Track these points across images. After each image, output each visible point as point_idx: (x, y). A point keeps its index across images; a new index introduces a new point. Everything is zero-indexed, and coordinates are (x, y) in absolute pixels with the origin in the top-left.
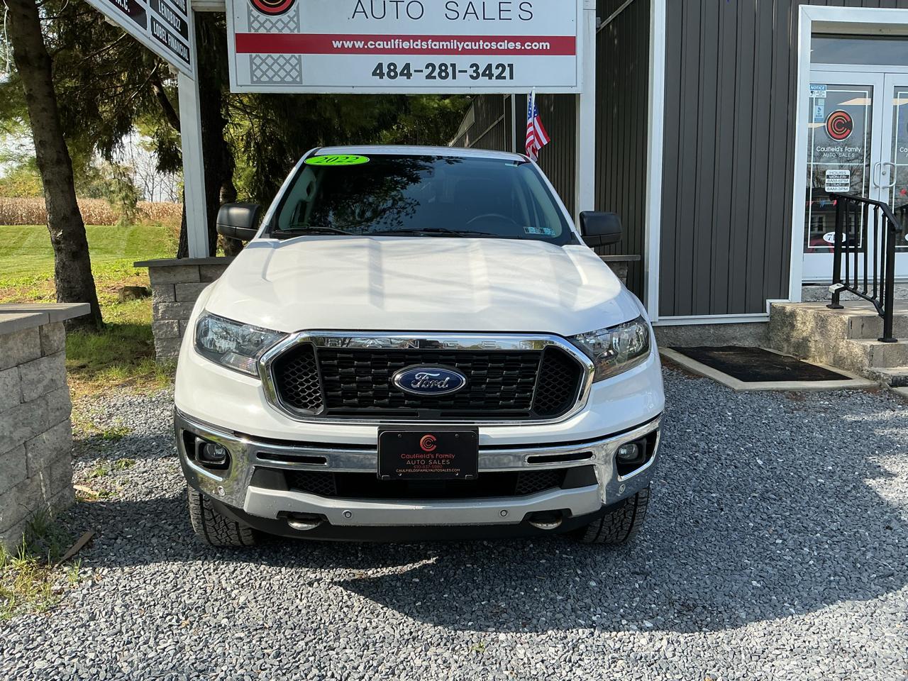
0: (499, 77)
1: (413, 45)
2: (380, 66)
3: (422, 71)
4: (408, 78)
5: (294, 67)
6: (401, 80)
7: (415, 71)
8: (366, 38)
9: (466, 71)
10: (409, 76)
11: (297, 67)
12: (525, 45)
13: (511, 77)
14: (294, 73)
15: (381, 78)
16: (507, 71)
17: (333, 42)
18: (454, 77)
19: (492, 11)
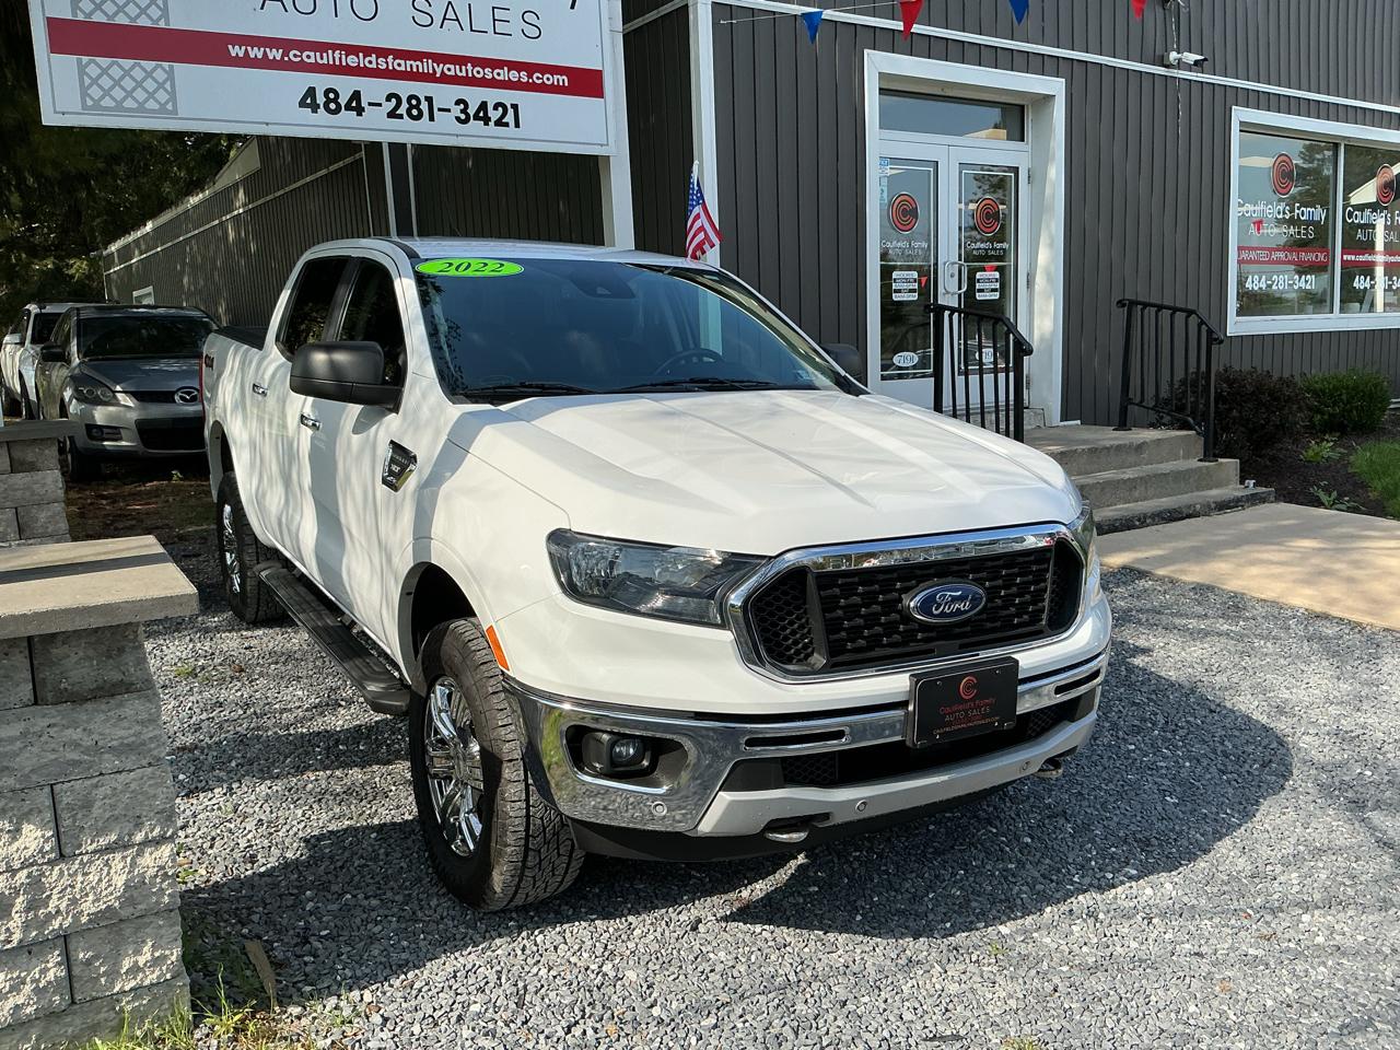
0: (499, 123)
1: (364, 61)
2: (311, 92)
3: (380, 105)
4: (359, 114)
5: (161, 86)
6: (347, 117)
7: (370, 104)
8: (286, 45)
9: (449, 110)
10: (360, 111)
11: (168, 86)
12: (534, 78)
13: (517, 125)
14: (162, 96)
15: (315, 111)
16: (508, 116)
17: (230, 47)
18: (432, 118)
19: (483, 20)
